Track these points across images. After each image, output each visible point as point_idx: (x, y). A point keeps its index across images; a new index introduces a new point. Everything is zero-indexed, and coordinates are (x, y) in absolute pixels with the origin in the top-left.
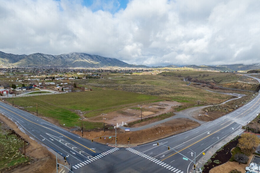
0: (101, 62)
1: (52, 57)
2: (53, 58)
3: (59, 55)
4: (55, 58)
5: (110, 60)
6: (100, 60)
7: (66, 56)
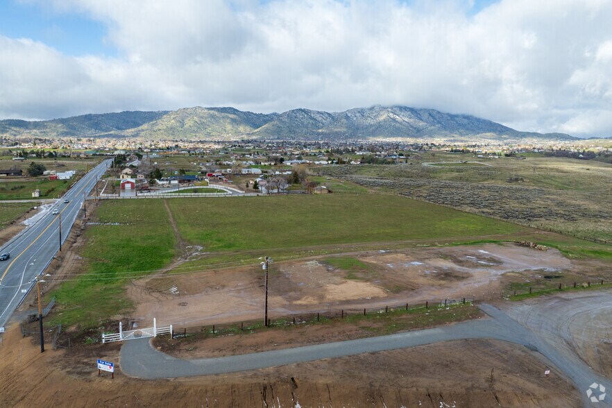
0: (439, 125)
1: (327, 118)
2: (329, 119)
3: (343, 113)
4: (333, 118)
5: (465, 121)
6: (439, 122)
7: (358, 115)
